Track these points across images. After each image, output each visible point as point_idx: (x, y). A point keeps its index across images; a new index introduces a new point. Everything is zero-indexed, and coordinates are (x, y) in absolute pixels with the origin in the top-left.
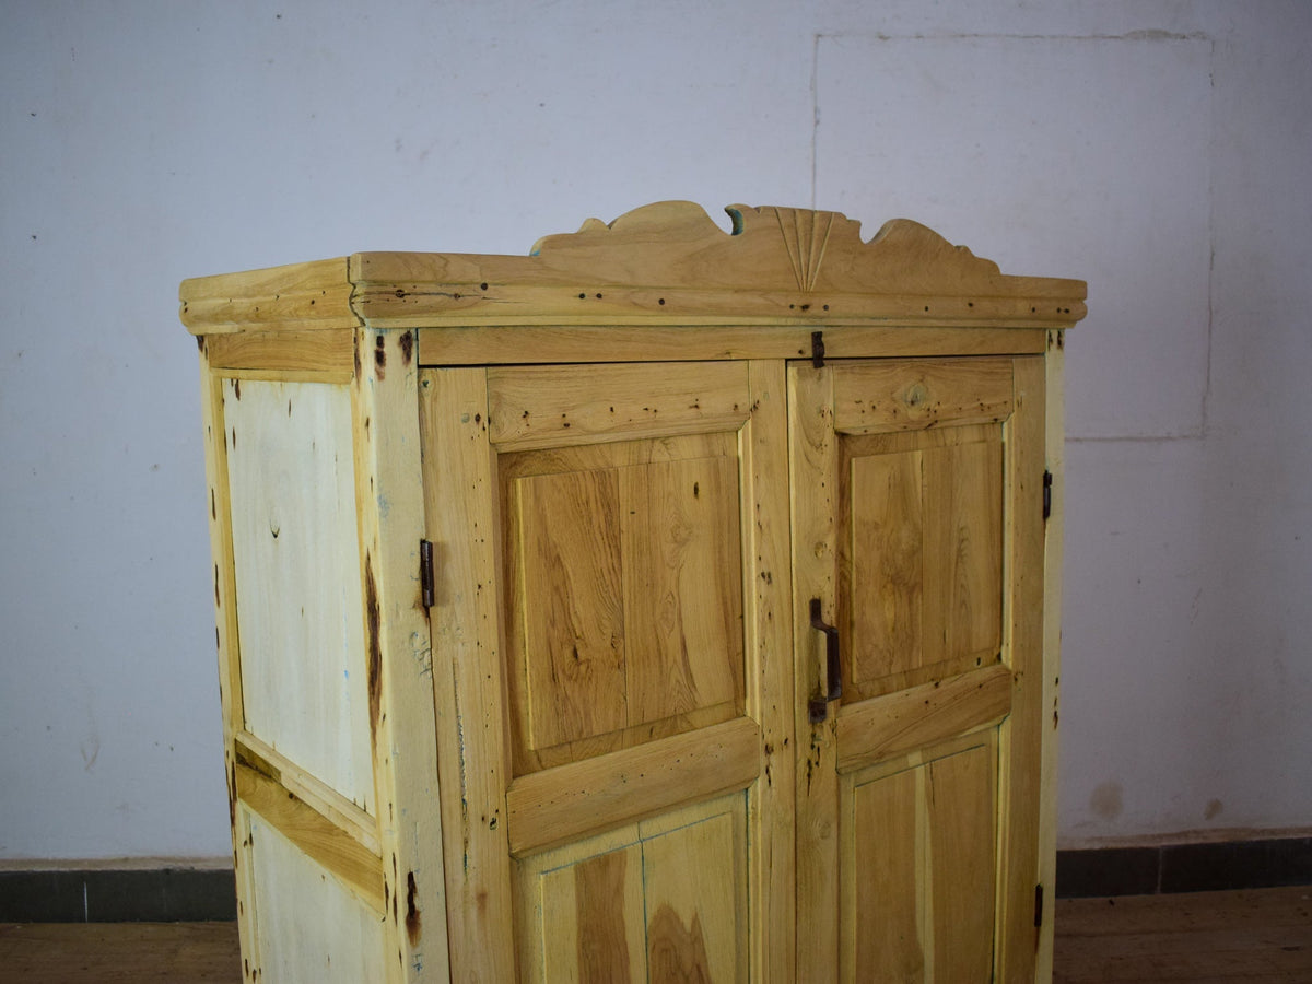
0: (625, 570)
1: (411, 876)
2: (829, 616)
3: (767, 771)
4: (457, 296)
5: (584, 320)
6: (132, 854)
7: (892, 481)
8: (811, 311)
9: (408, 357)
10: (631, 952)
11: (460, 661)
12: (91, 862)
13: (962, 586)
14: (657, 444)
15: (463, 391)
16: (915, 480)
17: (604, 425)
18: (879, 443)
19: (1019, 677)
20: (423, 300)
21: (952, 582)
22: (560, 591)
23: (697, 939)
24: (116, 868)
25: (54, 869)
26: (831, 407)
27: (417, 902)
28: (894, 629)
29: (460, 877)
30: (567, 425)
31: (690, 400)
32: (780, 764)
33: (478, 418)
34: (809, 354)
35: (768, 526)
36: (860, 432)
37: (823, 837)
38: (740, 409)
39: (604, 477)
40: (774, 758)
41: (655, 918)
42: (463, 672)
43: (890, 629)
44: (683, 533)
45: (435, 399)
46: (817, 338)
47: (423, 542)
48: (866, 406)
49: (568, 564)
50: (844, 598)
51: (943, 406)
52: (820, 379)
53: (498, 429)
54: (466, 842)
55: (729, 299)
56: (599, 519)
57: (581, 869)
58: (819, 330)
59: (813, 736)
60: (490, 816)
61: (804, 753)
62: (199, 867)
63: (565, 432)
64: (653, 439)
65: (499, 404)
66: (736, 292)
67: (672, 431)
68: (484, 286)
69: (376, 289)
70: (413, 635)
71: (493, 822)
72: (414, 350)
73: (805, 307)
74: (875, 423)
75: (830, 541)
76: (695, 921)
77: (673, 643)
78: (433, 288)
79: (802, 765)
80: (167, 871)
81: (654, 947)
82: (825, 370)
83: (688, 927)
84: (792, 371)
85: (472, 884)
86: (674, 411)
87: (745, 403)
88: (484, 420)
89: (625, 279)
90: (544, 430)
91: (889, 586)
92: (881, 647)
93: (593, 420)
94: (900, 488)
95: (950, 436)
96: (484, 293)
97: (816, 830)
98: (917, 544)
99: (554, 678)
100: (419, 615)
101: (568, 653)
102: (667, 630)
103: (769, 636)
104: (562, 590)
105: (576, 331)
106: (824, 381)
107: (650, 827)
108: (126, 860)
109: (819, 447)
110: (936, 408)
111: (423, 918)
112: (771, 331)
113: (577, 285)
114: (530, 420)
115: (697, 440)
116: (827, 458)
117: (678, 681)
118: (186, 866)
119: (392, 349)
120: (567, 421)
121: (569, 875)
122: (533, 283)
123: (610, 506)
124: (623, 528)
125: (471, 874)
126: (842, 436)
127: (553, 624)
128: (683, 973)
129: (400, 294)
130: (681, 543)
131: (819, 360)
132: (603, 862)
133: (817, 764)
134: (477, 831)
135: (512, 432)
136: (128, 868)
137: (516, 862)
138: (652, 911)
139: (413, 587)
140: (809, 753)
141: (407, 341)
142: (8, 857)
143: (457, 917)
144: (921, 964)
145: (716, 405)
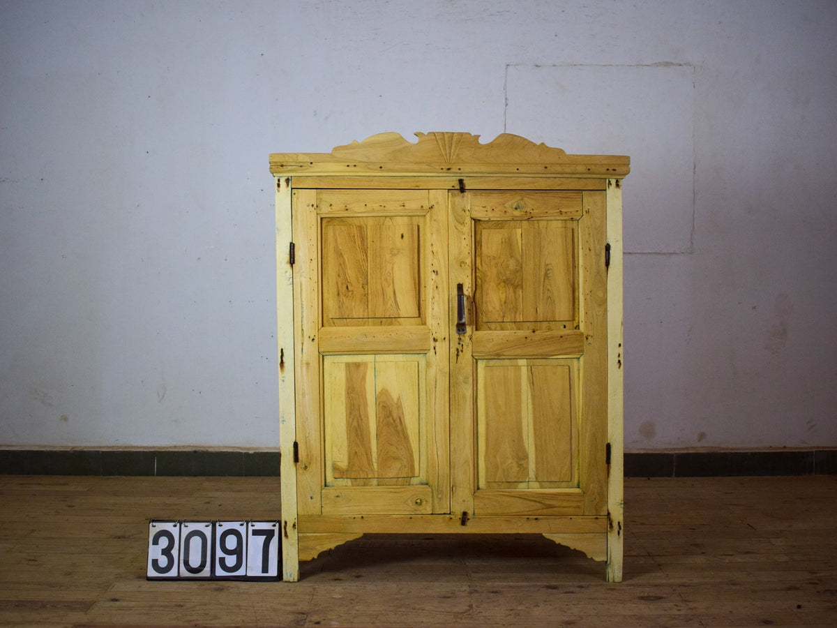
0: (369, 261)
1: (282, 350)
2: (467, 291)
3: (435, 348)
4: (301, 166)
5: (351, 174)
6: (178, 444)
7: (504, 240)
8: (451, 171)
9: (288, 185)
10: (369, 401)
11: (303, 283)
12: (159, 448)
13: (548, 290)
14: (388, 219)
15: (307, 197)
16: (517, 240)
17: (363, 210)
18: (499, 224)
19: (590, 338)
20: (289, 168)
21: (541, 287)
22: (342, 265)
23: (399, 407)
24: (171, 450)
25: (142, 450)
26: (469, 209)
27: (284, 359)
28: (505, 303)
29: (300, 355)
30: (347, 210)
31: (401, 204)
32: (442, 347)
33: (313, 205)
34: (458, 187)
35: (437, 252)
36: (487, 219)
37: (465, 383)
38: (424, 208)
39: (360, 228)
40: (437, 344)
41: (380, 393)
42: (304, 287)
43: (503, 303)
44: (396, 252)
45: (298, 198)
46: (461, 181)
47: (291, 243)
48: (489, 208)
49: (346, 257)
50: (476, 286)
51: (535, 211)
52: (463, 197)
53: (320, 210)
54: (303, 344)
55: (411, 166)
56: (358, 241)
57: (348, 365)
58: (462, 178)
59: (460, 339)
60: (312, 337)
61: (454, 345)
62: (210, 450)
63: (346, 212)
64: (386, 217)
65: (320, 201)
66: (415, 163)
67: (393, 214)
68: (311, 163)
69: (274, 164)
70: (286, 272)
71: (313, 340)
72: (290, 184)
73: (449, 169)
74: (495, 216)
75: (468, 261)
76: (399, 399)
77: (389, 291)
78: (293, 164)
79: (453, 351)
80: (195, 452)
81: (379, 404)
82: (466, 194)
83: (395, 400)
84: (450, 194)
85: (304, 358)
86: (393, 207)
87: (426, 205)
88: (315, 206)
89: (366, 160)
90: (338, 211)
91: (502, 284)
92: (498, 309)
93: (358, 209)
94: (509, 243)
95: (543, 224)
96: (311, 165)
97: (461, 378)
98: (518, 268)
99: (338, 294)
100: (289, 266)
101: (345, 287)
102: (386, 285)
103: (436, 295)
104: (343, 266)
105: (350, 178)
106: (465, 198)
107: (380, 358)
108: (175, 447)
109: (463, 224)
110: (531, 211)
111: (285, 365)
112: (438, 178)
113: (346, 162)
114: (333, 207)
115: (406, 219)
116: (468, 227)
117: (391, 305)
118: (205, 450)
119: (283, 183)
120: (347, 208)
121: (343, 367)
122: (330, 162)
123: (363, 239)
124: (369, 246)
125: (304, 355)
126: (476, 221)
127: (339, 276)
128: (393, 418)
129: (282, 166)
130: (393, 255)
131: (462, 190)
132: (357, 365)
133: (462, 351)
134: (307, 342)
135: (325, 211)
136: (176, 450)
137: (322, 356)
138: (379, 390)
139: (287, 257)
140: (457, 346)
141: (288, 181)
142: (119, 445)
143: (298, 369)
144: (526, 457)
145: (413, 205)
